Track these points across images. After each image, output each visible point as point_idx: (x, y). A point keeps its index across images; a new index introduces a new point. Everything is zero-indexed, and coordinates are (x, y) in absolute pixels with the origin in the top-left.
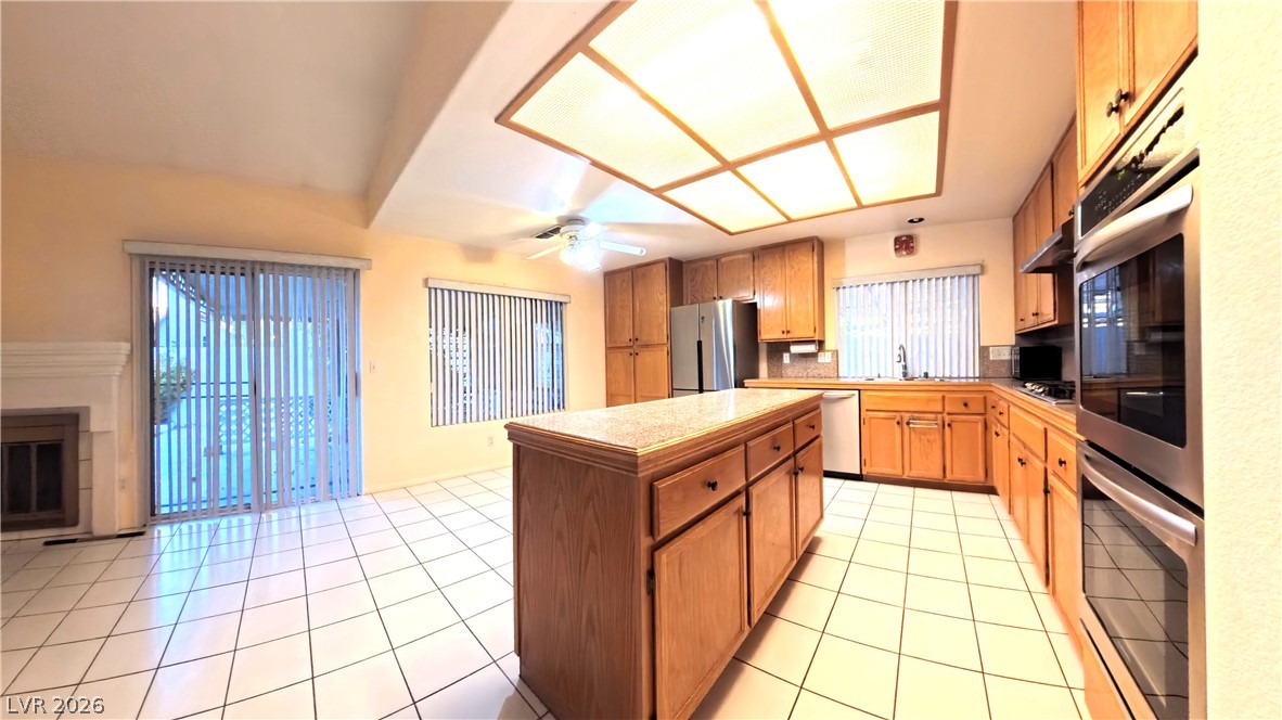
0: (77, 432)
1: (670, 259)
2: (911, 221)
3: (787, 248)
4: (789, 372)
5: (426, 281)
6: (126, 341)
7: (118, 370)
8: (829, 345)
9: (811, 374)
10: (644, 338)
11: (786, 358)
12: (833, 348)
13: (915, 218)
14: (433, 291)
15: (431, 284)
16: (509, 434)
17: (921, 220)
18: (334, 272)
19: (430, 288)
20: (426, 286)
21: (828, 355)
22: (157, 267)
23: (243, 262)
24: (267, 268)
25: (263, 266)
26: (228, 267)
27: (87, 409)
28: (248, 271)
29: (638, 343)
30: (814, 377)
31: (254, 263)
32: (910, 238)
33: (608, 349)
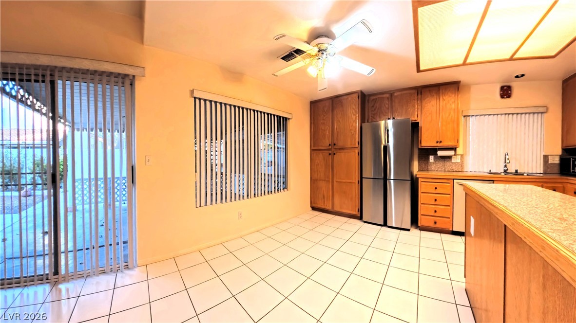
1: (361, 92)
2: (517, 77)
3: (441, 87)
4: (433, 167)
5: (192, 92)
8: (460, 151)
9: (447, 169)
10: (340, 144)
11: (432, 158)
12: (462, 153)
13: (519, 74)
14: (197, 101)
15: (196, 95)
17: (523, 75)
19: (195, 98)
20: (192, 97)
21: (459, 157)
29: (335, 147)
30: (449, 171)
32: (509, 88)
33: (312, 151)
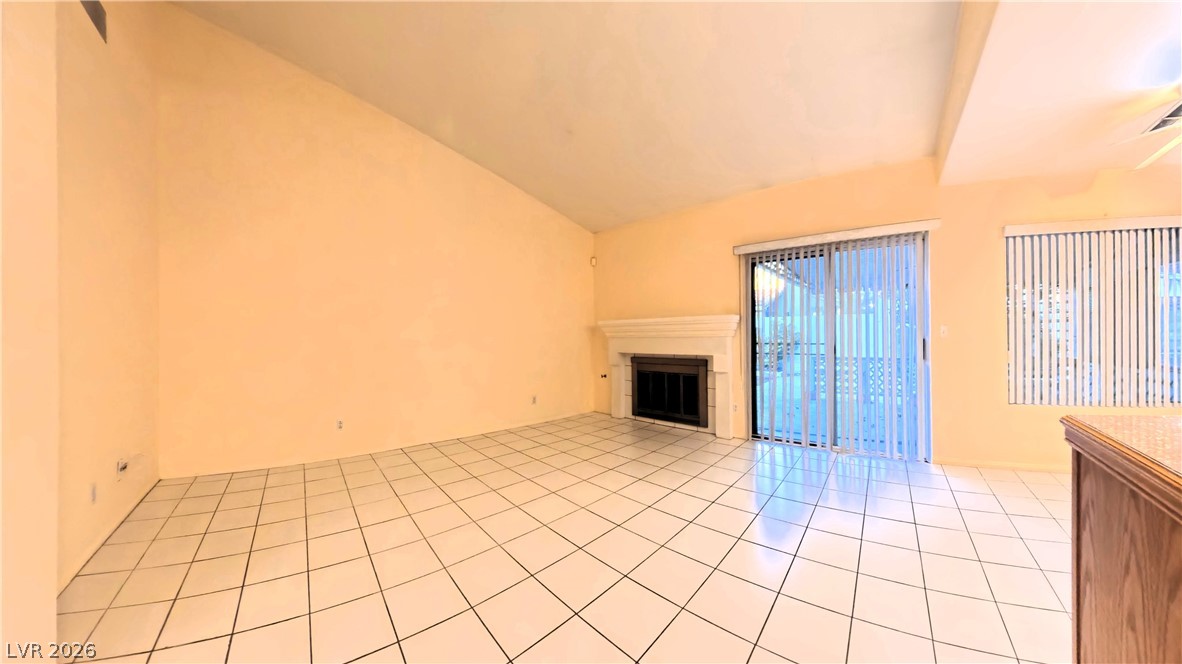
0: (707, 371)
5: (1003, 230)
6: (736, 314)
7: (732, 333)
14: (1011, 240)
15: (1008, 233)
16: (1067, 432)
18: (903, 239)
19: (1007, 238)
20: (1003, 236)
22: (757, 260)
23: (821, 245)
24: (842, 247)
25: (838, 245)
26: (811, 252)
27: (712, 357)
28: (826, 253)
31: (830, 244)
